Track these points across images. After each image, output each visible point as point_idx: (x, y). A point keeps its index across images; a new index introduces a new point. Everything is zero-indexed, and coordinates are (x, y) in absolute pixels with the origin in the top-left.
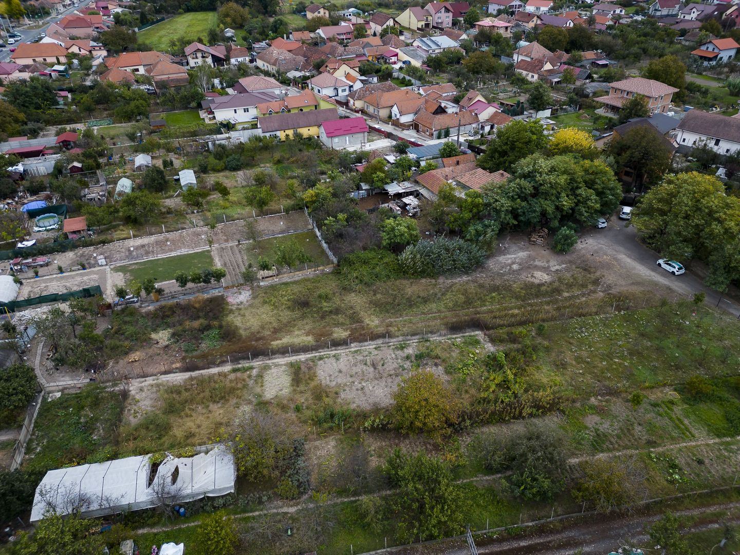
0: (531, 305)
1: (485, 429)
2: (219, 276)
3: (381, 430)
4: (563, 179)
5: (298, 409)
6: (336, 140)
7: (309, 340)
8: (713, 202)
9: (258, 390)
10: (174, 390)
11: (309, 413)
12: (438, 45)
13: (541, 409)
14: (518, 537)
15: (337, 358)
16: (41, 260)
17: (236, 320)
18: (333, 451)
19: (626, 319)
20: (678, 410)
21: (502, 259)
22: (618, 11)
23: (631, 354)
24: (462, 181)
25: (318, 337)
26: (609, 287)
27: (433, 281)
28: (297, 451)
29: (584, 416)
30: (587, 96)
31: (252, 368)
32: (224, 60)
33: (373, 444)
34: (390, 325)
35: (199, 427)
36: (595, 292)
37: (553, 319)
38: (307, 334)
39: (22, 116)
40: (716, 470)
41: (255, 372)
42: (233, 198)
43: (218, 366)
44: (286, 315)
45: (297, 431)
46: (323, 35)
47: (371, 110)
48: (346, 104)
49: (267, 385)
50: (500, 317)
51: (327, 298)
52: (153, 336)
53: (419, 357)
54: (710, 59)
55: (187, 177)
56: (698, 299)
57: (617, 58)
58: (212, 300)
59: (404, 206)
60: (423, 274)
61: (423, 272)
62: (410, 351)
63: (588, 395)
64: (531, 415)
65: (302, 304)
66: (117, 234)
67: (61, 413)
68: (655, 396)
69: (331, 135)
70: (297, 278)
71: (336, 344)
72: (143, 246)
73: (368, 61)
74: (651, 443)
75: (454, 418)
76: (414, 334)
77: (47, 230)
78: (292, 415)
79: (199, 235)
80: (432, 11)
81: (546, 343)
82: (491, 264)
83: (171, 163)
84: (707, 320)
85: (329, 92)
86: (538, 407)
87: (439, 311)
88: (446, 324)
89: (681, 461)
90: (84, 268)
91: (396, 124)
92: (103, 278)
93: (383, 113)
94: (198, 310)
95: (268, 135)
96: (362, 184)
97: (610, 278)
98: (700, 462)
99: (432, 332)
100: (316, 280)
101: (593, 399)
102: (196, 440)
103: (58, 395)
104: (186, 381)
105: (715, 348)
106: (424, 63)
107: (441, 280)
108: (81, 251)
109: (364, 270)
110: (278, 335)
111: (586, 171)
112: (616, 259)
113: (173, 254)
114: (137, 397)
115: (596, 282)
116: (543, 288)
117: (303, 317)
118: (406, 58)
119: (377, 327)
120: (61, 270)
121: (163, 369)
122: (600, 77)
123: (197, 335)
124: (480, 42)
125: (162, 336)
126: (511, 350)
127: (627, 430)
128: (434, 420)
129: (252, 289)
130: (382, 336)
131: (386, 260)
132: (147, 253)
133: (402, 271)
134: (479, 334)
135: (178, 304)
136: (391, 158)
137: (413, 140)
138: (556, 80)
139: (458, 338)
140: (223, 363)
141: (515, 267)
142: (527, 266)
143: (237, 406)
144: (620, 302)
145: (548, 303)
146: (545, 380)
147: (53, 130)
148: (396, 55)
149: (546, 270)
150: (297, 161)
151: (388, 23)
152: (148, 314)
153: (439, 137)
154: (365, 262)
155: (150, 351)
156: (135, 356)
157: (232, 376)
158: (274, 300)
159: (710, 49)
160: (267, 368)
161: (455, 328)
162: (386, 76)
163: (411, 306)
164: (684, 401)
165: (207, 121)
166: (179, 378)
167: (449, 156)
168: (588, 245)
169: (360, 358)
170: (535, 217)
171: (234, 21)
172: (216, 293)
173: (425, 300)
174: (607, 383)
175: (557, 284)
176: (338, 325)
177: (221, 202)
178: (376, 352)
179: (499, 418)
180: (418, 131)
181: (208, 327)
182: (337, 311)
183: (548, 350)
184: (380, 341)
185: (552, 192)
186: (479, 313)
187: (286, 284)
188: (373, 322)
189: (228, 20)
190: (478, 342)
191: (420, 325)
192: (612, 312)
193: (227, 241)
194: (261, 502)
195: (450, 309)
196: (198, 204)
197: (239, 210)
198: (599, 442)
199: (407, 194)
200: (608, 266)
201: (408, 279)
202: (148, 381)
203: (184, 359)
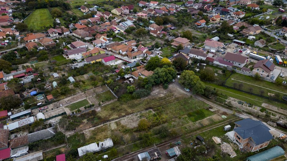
0: (160, 102)
1: (155, 128)
2: (93, 105)
3: (136, 131)
4: (164, 74)
5: (119, 130)
6: (107, 62)
8: (192, 77)
9: (110, 128)
10: (93, 131)
11: (122, 131)
12: (127, 25)
13: (164, 122)
14: (162, 143)
15: (124, 119)
16: (46, 107)
17: (100, 115)
18: (128, 136)
19: (179, 102)
20: (187, 119)
21: (154, 92)
22: (177, 6)
23: (179, 110)
24: (142, 73)
25: (119, 115)
26: (175, 96)
27: (140, 99)
28: (122, 138)
29: (171, 122)
30: (169, 41)
31: (107, 124)
32: (61, 34)
33: (135, 134)
34: (133, 111)
35: (101, 137)
36: (173, 97)
37: (165, 104)
38: (116, 115)
39: (11, 64)
40: (192, 128)
41: (108, 125)
42: (86, 84)
43: (100, 125)
44: (110, 112)
45: (121, 134)
46: (91, 21)
47: (114, 51)
48: (106, 49)
49: (112, 127)
50: (155, 106)
51: (118, 107)
52: (83, 121)
53: (141, 116)
54: (199, 26)
55: (71, 79)
56: (191, 97)
57: (176, 26)
58: (93, 111)
59: (130, 81)
60: (138, 98)
61: (138, 97)
62: (138, 116)
63: (172, 119)
64: (162, 124)
65: (113, 109)
66: (61, 98)
67: (72, 139)
68: (183, 117)
69: (106, 61)
70: (110, 103)
71: (124, 116)
72: (69, 100)
73: (107, 31)
74: (183, 125)
75: (149, 126)
76: (138, 112)
77: (41, 99)
78: (118, 132)
79: (81, 95)
80: (123, 10)
81: (164, 110)
82: (152, 93)
83: (65, 75)
84: (193, 101)
85: (100, 45)
86: (163, 122)
87: (143, 106)
88: (144, 109)
89: (187, 127)
90: (58, 108)
91: (122, 55)
92: (63, 110)
93: (117, 52)
94: (91, 114)
95: (88, 63)
96: (118, 76)
97: (176, 94)
98: (190, 127)
99: (142, 111)
100: (114, 103)
101: (173, 119)
102: (101, 139)
103: (69, 136)
104: (94, 129)
105: (193, 106)
106: (124, 31)
107: (142, 99)
108: (54, 103)
109: (125, 99)
110: (110, 117)
111: (169, 70)
112: (177, 89)
113: (78, 101)
114: (86, 134)
115: (173, 95)
116: (163, 98)
117: (114, 112)
118: (119, 29)
120: (52, 109)
121: (89, 127)
122: (172, 34)
123: (93, 119)
124: (139, 21)
125: (85, 121)
126: (158, 112)
127: (179, 123)
128: (146, 127)
129: (100, 107)
130: (132, 113)
131: (129, 96)
132: (71, 102)
133: (133, 98)
134: (151, 110)
135: (85, 113)
136: (123, 67)
137: (127, 60)
138: (161, 36)
139: (147, 111)
140: (101, 124)
141: (157, 93)
142: (159, 93)
143: (107, 132)
144: (177, 99)
145: (164, 101)
146: (164, 117)
147: (20, 66)
148: (116, 28)
149: (163, 93)
150: (99, 70)
151: (110, 15)
152: (79, 117)
153: (134, 59)
154: (125, 97)
155: (84, 124)
156: (81, 126)
157: (104, 127)
158: (107, 109)
159: (199, 23)
160: (110, 124)
161: (146, 109)
162: (114, 37)
163: (137, 106)
164: (188, 117)
165: (67, 59)
166: (93, 129)
167: (138, 66)
168: (171, 86)
169: (129, 119)
170: (159, 82)
171: (57, 15)
172: (92, 109)
173: (139, 104)
174: (175, 116)
175: (165, 97)
176: (122, 112)
177: (83, 85)
178: (131, 117)
179: (157, 125)
180: (128, 57)
181: (94, 117)
182: (121, 109)
183: (164, 111)
184: (132, 114)
185: (162, 77)
186: (151, 105)
187: (108, 105)
188: (129, 110)
189: (56, 15)
190: (151, 112)
191: (139, 110)
192: (176, 101)
193: (89, 96)
194: (118, 147)
195: (145, 105)
196: (78, 87)
197: (89, 87)
198: (174, 126)
199: (130, 78)
200: (175, 91)
201: (135, 100)
202: (87, 130)
203: (92, 125)
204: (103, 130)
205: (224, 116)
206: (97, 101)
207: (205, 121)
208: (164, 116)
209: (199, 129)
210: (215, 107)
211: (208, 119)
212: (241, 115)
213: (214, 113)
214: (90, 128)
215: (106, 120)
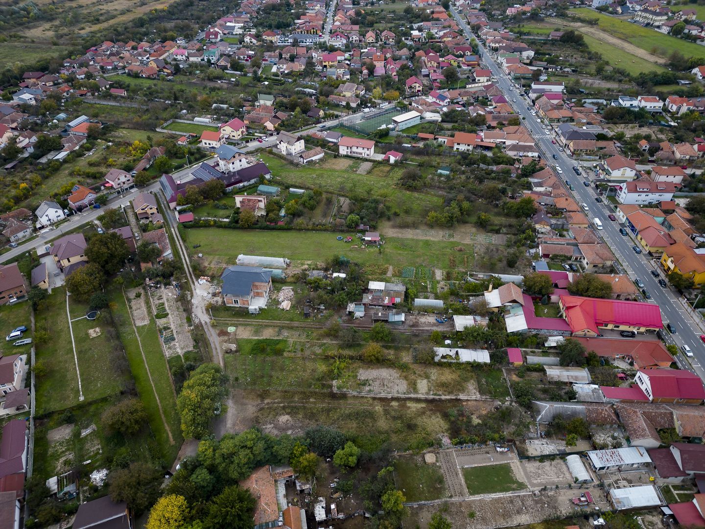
0: (302, 403)
7: (409, 404)
9: (429, 384)
10: (462, 390)
15: (398, 392)
20: (290, 349)
25: (403, 406)
31: (433, 395)
34: (371, 405)
36: (268, 403)
38: (409, 408)
41: (432, 393)
44: (419, 421)
49: (426, 385)
52: (480, 422)
53: (364, 385)
62: (367, 388)
65: (411, 427)
71: (397, 399)
76: (362, 397)
87: (345, 408)
88: (346, 400)
92: (528, 477)
99: (354, 396)
110: (423, 410)
117: (411, 418)
119: (377, 405)
121: (469, 403)
125: (476, 421)
127: (312, 346)
130: (376, 399)
134: (335, 390)
139: (345, 391)
140: (446, 400)
143: (437, 379)
155: (478, 413)
156: (484, 412)
157: (441, 393)
160: (427, 394)
161: (344, 396)
163: (357, 414)
169: (389, 390)
173: (349, 416)
176: (395, 410)
182: (395, 418)
184: (378, 396)
186: (329, 403)
188: (378, 408)
190: (338, 387)
202: (474, 397)
203: (463, 406)
204: (443, 385)
205: (231, 329)
206: (442, 471)
207: (268, 334)
208: (322, 368)
209: (291, 328)
210: (219, 350)
211: (259, 336)
212: (203, 322)
213: (237, 341)
214: (468, 400)
215: (434, 405)
